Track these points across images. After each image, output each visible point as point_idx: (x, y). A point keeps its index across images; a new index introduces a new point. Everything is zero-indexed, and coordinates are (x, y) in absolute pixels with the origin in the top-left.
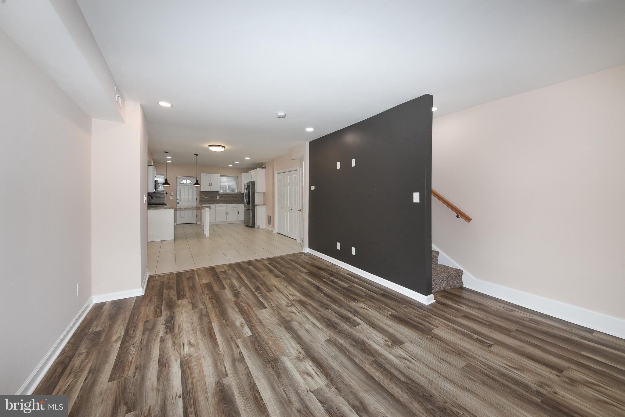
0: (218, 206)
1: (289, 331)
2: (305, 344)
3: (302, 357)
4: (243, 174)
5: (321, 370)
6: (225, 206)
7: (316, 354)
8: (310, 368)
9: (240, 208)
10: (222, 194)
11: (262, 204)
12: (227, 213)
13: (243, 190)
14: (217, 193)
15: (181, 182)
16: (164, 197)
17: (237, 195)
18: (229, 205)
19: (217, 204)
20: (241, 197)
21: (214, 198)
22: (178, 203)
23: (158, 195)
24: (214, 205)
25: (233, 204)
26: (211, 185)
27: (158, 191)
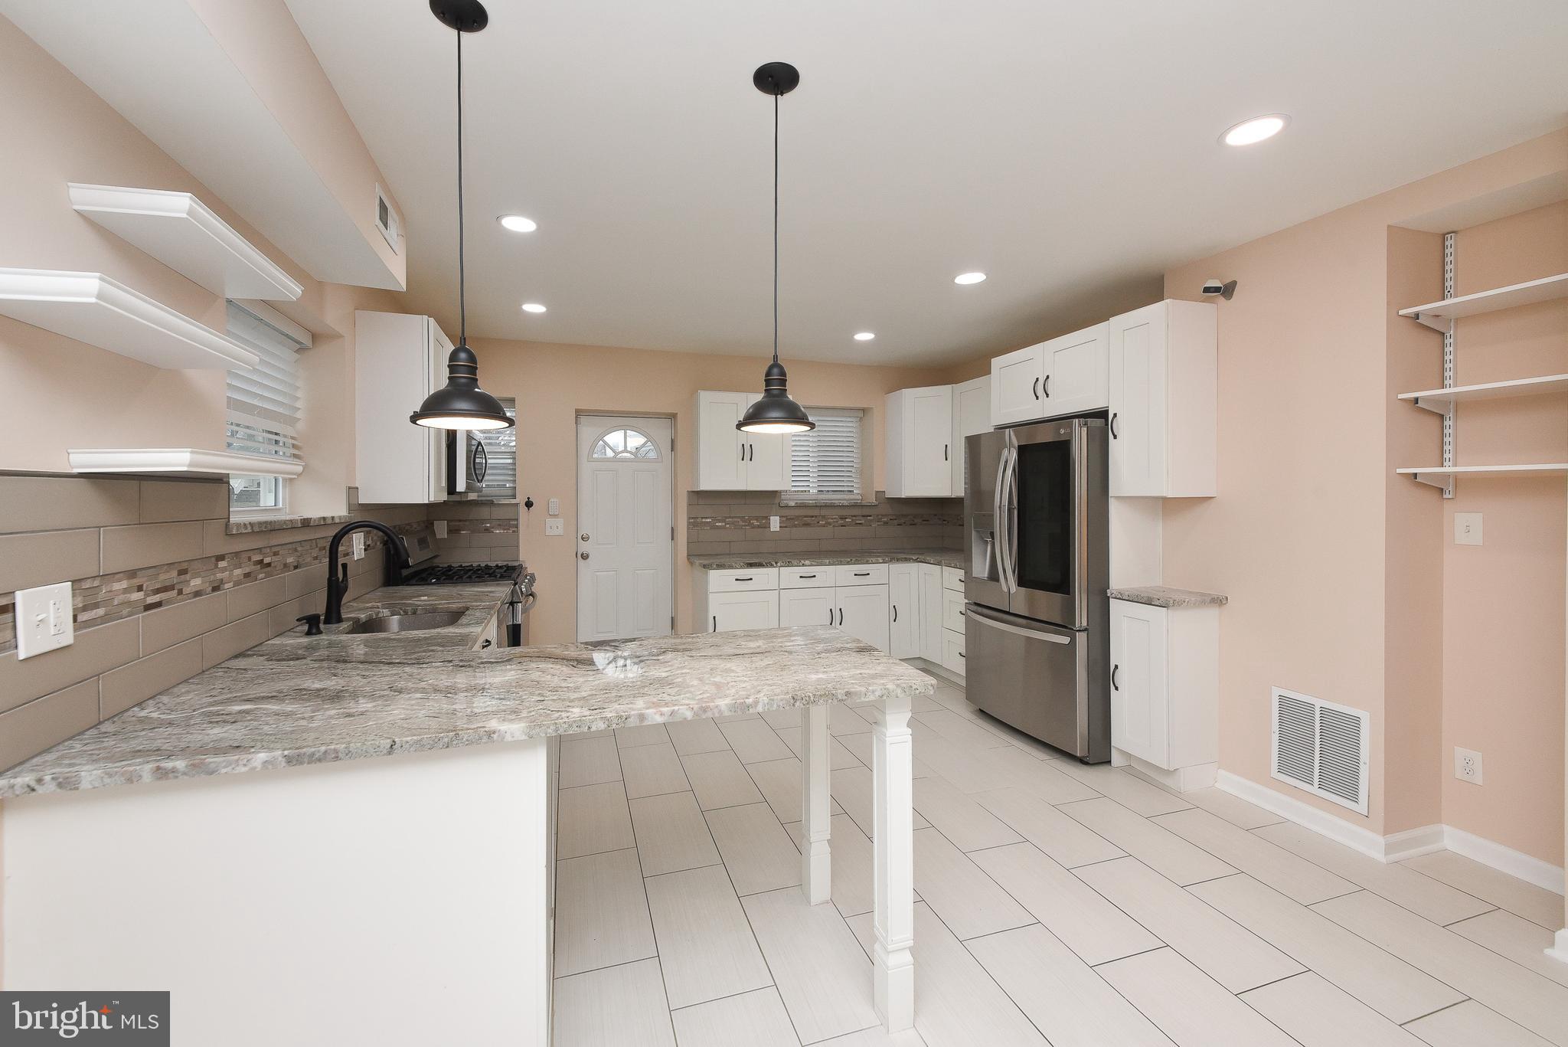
0: (791, 575)
4: (909, 394)
6: (826, 573)
10: (797, 507)
12: (835, 617)
14: (767, 500)
15: (600, 445)
16: (517, 526)
17: (866, 512)
18: (848, 563)
19: (789, 564)
20: (886, 523)
21: (759, 527)
22: (585, 557)
23: (484, 513)
24: (771, 572)
25: (867, 563)
26: (747, 456)
27: (478, 490)
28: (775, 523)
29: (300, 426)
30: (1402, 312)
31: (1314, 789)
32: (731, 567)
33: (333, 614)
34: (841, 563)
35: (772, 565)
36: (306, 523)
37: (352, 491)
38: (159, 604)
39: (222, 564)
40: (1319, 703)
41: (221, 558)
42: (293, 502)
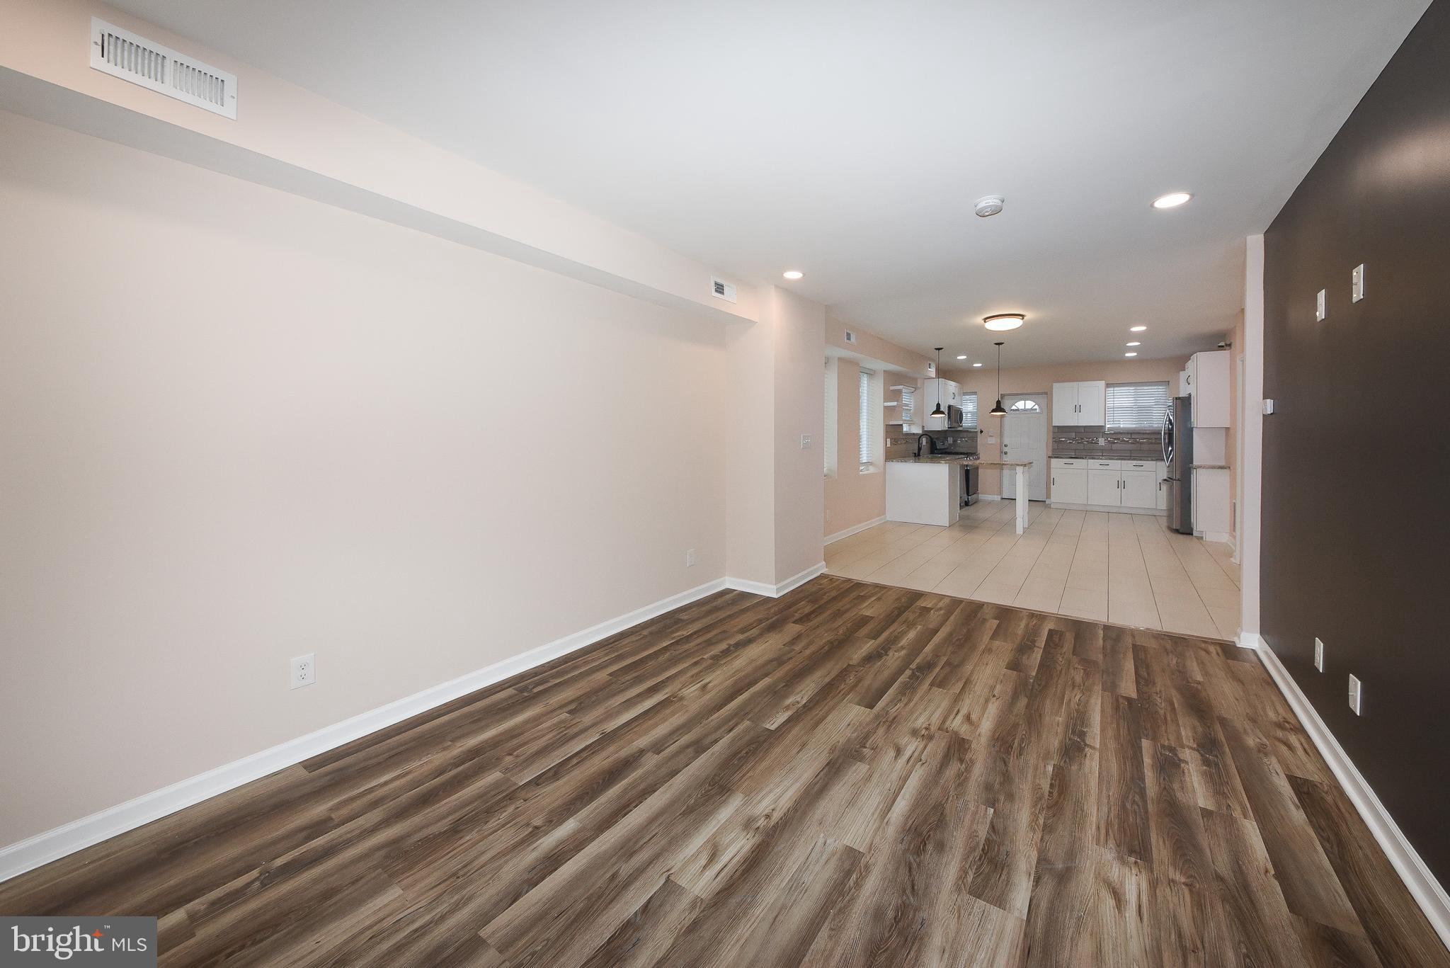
0: (1096, 464)
1: (825, 771)
2: (805, 813)
3: (758, 825)
5: (738, 874)
6: (1117, 465)
7: (782, 846)
8: (735, 850)
9: (1158, 470)
10: (1113, 433)
11: (1223, 463)
12: (1121, 485)
14: (1098, 430)
15: (1014, 408)
16: (977, 441)
18: (1129, 461)
19: (1094, 459)
21: (1092, 443)
22: (1006, 453)
23: (965, 436)
24: (1084, 461)
25: (1143, 461)
26: (1078, 411)
27: (961, 426)
28: (1102, 442)
32: (1062, 459)
33: (919, 455)
34: (1124, 459)
35: (1085, 458)
36: (914, 434)
37: (923, 427)
38: (897, 445)
41: (902, 440)
42: (910, 429)
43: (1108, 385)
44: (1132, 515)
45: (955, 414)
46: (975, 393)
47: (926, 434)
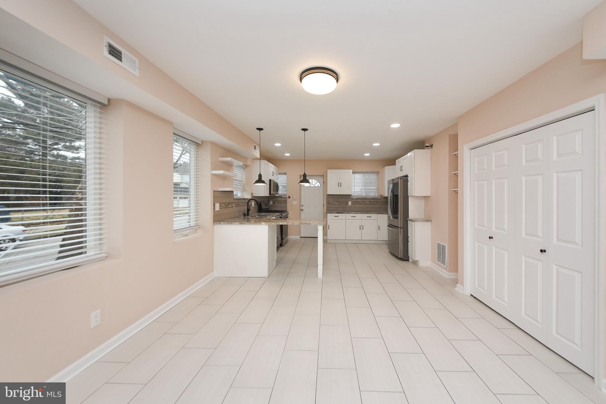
0: (349, 216)
4: (387, 168)
6: (359, 216)
9: (383, 220)
10: (356, 199)
12: (361, 228)
13: (386, 192)
14: (348, 197)
16: (287, 202)
17: (377, 200)
18: (365, 214)
19: (348, 213)
20: (383, 204)
21: (345, 204)
22: (302, 210)
23: (280, 199)
24: (344, 215)
25: (370, 214)
26: (340, 186)
27: (278, 194)
28: (350, 203)
29: (244, 182)
30: (453, 154)
31: (441, 264)
32: (333, 213)
34: (363, 213)
35: (344, 213)
36: (244, 199)
37: (252, 194)
38: (226, 208)
39: (233, 204)
40: (442, 244)
41: (233, 203)
42: (242, 195)
43: (354, 173)
44: (367, 244)
45: (274, 186)
46: (285, 174)
47: (254, 199)
